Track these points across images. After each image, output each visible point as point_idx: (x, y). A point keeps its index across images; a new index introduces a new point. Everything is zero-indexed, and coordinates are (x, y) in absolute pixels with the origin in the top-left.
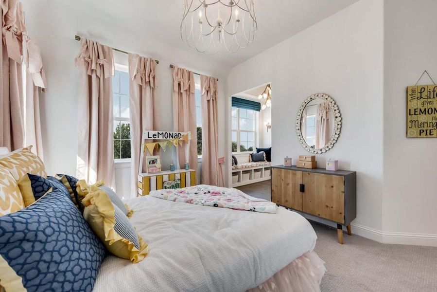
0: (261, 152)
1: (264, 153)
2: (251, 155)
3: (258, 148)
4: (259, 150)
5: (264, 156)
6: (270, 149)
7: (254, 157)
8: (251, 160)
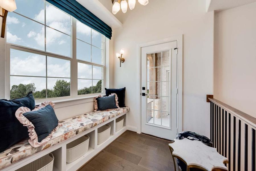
0: (113, 95)
1: (116, 96)
2: (97, 99)
3: (108, 88)
4: (108, 92)
5: (117, 100)
6: (124, 90)
7: (101, 103)
8: (96, 107)
